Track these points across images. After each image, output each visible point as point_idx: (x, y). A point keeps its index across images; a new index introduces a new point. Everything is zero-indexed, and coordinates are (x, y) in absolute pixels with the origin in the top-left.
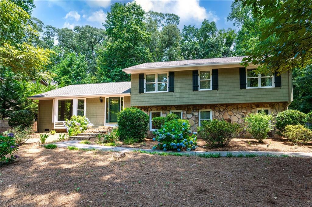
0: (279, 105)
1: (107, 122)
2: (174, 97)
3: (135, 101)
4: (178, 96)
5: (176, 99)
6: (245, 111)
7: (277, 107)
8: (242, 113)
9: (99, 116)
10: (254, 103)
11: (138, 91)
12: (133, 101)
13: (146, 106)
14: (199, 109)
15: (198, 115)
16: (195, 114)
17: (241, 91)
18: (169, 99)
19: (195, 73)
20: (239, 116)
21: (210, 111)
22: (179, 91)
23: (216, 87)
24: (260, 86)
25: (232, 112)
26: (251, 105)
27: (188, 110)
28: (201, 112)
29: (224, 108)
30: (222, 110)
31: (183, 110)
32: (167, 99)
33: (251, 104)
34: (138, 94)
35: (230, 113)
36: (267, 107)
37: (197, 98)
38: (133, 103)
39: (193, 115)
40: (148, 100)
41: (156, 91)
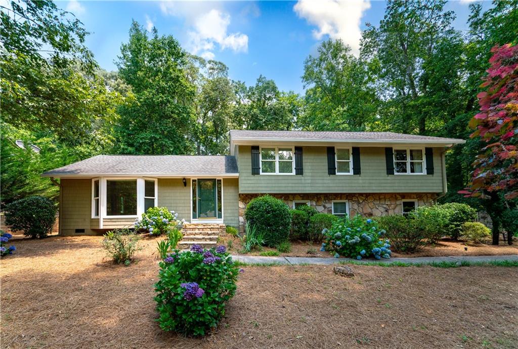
0: (427, 196)
1: (194, 217)
2: (303, 181)
3: (246, 185)
4: (309, 181)
5: (307, 185)
6: (389, 203)
7: (425, 198)
8: (385, 206)
9: (181, 208)
10: (399, 194)
11: (251, 171)
12: (243, 185)
14: (332, 200)
15: (331, 207)
16: (328, 205)
17: (389, 178)
18: (297, 185)
19: (330, 151)
20: (383, 210)
21: (345, 203)
22: (310, 174)
23: (357, 171)
24: (409, 173)
25: (374, 204)
26: (396, 196)
27: (318, 201)
28: (334, 203)
29: (364, 198)
30: (361, 202)
31: (310, 200)
32: (293, 185)
33: (395, 194)
34: (251, 175)
35: (371, 205)
36: (414, 198)
37: (335, 185)
38: (243, 189)
39: (325, 207)
40: (265, 185)
41: (277, 173)
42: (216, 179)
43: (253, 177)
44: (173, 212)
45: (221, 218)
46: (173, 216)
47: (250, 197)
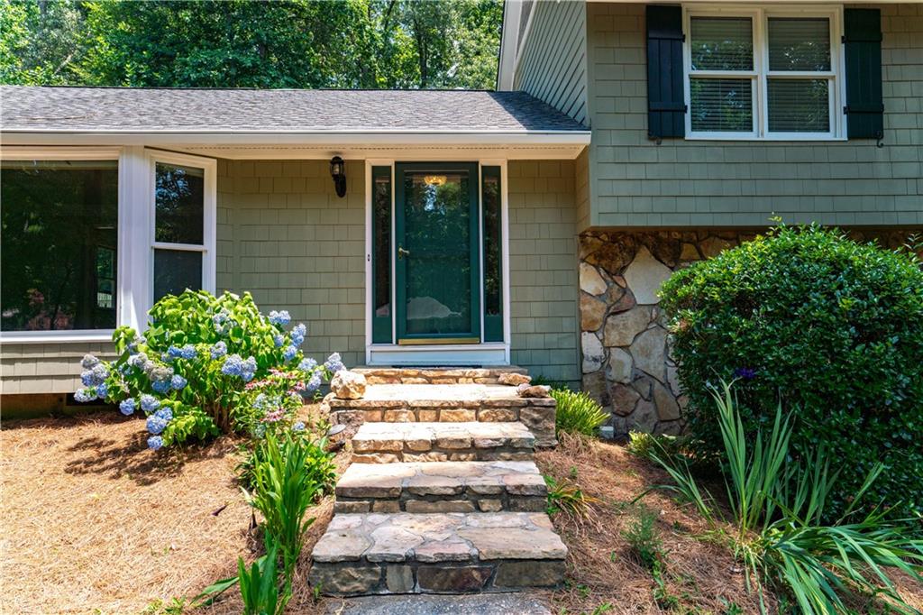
1: (381, 336)
2: (883, 171)
3: (624, 189)
4: (912, 170)
11: (642, 122)
12: (605, 188)
13: (669, 230)
18: (853, 189)
22: (917, 137)
32: (837, 189)
34: (646, 142)
38: (609, 205)
40: (707, 189)
41: (761, 130)
42: (477, 163)
43: (653, 152)
44: (284, 315)
45: (499, 338)
46: (281, 338)
47: (629, 243)
